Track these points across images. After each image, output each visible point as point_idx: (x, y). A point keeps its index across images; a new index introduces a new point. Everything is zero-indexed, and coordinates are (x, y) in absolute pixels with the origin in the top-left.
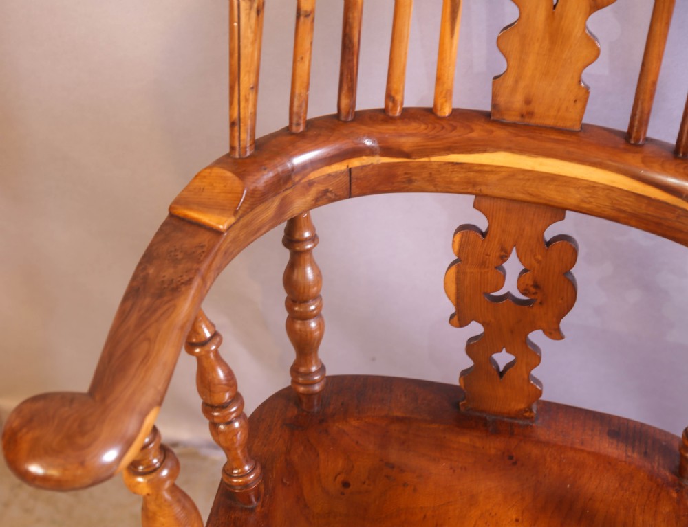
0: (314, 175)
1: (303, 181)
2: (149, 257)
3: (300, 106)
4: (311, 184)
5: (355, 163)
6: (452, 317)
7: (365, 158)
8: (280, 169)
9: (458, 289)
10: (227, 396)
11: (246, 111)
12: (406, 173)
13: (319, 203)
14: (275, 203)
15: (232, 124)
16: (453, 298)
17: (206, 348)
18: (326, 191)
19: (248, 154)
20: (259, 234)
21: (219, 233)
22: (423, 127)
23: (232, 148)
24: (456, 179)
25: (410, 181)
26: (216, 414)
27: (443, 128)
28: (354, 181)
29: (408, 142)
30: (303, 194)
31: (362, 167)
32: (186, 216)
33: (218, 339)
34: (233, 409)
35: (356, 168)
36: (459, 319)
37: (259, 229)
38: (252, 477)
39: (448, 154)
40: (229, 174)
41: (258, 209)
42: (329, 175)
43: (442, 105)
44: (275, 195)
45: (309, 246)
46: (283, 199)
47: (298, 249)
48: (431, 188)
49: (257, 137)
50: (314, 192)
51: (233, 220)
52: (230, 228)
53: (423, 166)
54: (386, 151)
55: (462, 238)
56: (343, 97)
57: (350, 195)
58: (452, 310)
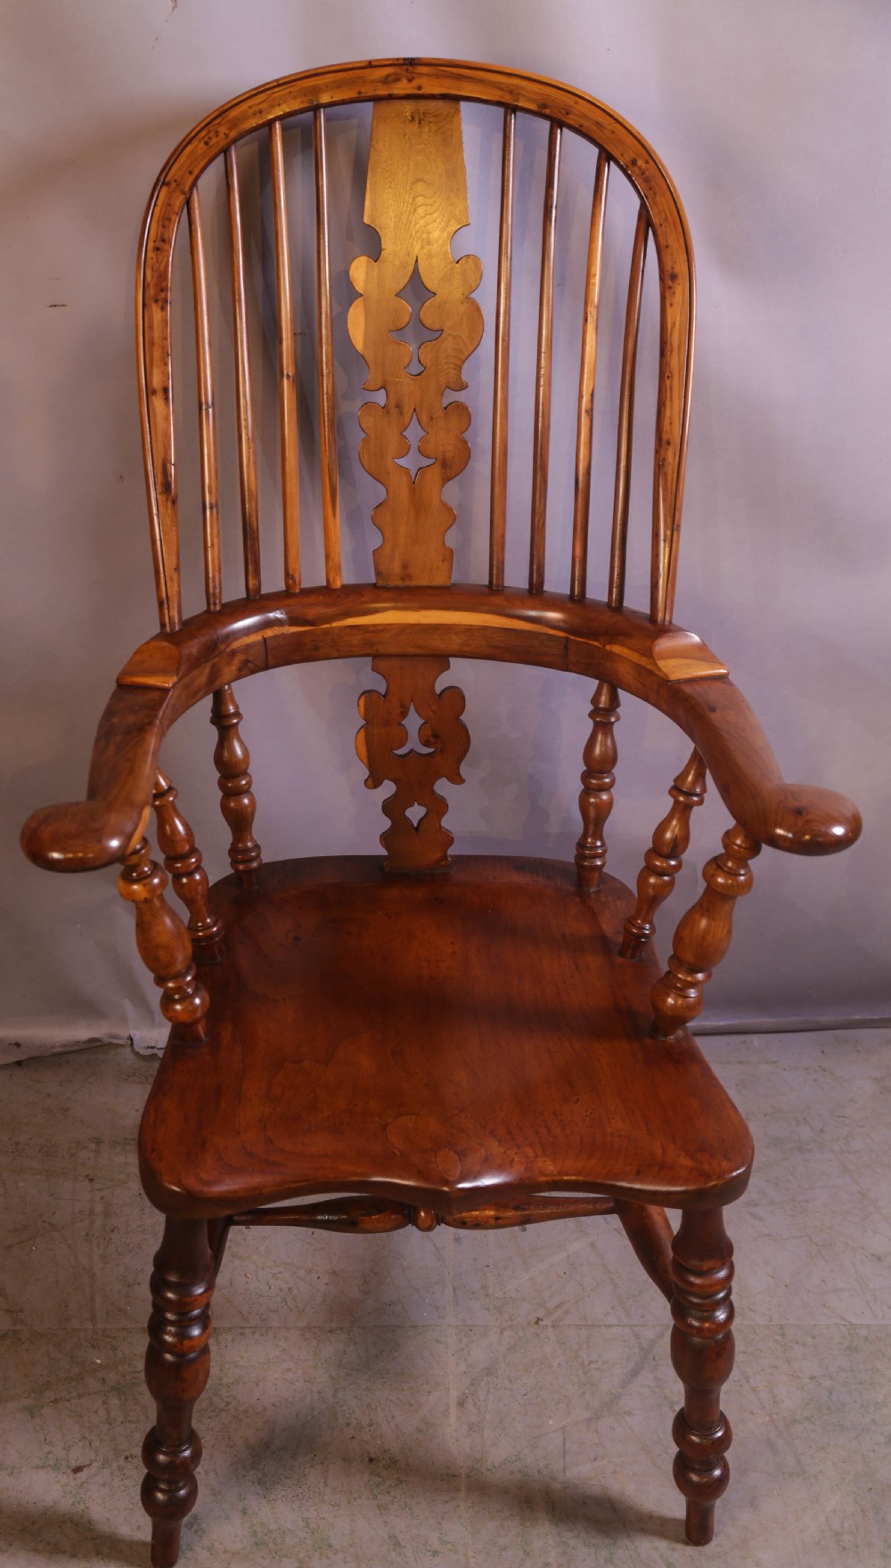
0: (235, 645)
1: (228, 650)
2: (109, 713)
3: (215, 587)
4: (234, 653)
5: (269, 633)
6: (366, 781)
7: (276, 628)
8: (207, 638)
9: (368, 751)
10: (187, 848)
11: (173, 590)
12: (313, 641)
13: (242, 673)
14: (207, 669)
15: (161, 604)
16: (365, 760)
17: (165, 798)
18: (247, 662)
19: (177, 629)
20: (197, 698)
21: (166, 690)
22: (321, 598)
23: (163, 625)
24: (355, 642)
25: (316, 648)
26: (179, 865)
27: (339, 596)
28: (268, 651)
29: (312, 613)
30: (229, 663)
31: (276, 637)
32: (133, 682)
33: (174, 792)
34: (193, 860)
35: (270, 638)
36: (374, 781)
37: (196, 693)
38: (215, 929)
39: (346, 618)
40: (165, 644)
41: (195, 673)
42: (248, 645)
43: (334, 578)
44: (206, 661)
45: (235, 721)
46: (213, 666)
47: (226, 724)
48: (336, 654)
49: (184, 618)
50: (237, 660)
51: (175, 679)
52: (174, 685)
53: (326, 632)
54: (293, 621)
55: (366, 701)
56: (250, 578)
57: (267, 667)
58: (365, 773)
